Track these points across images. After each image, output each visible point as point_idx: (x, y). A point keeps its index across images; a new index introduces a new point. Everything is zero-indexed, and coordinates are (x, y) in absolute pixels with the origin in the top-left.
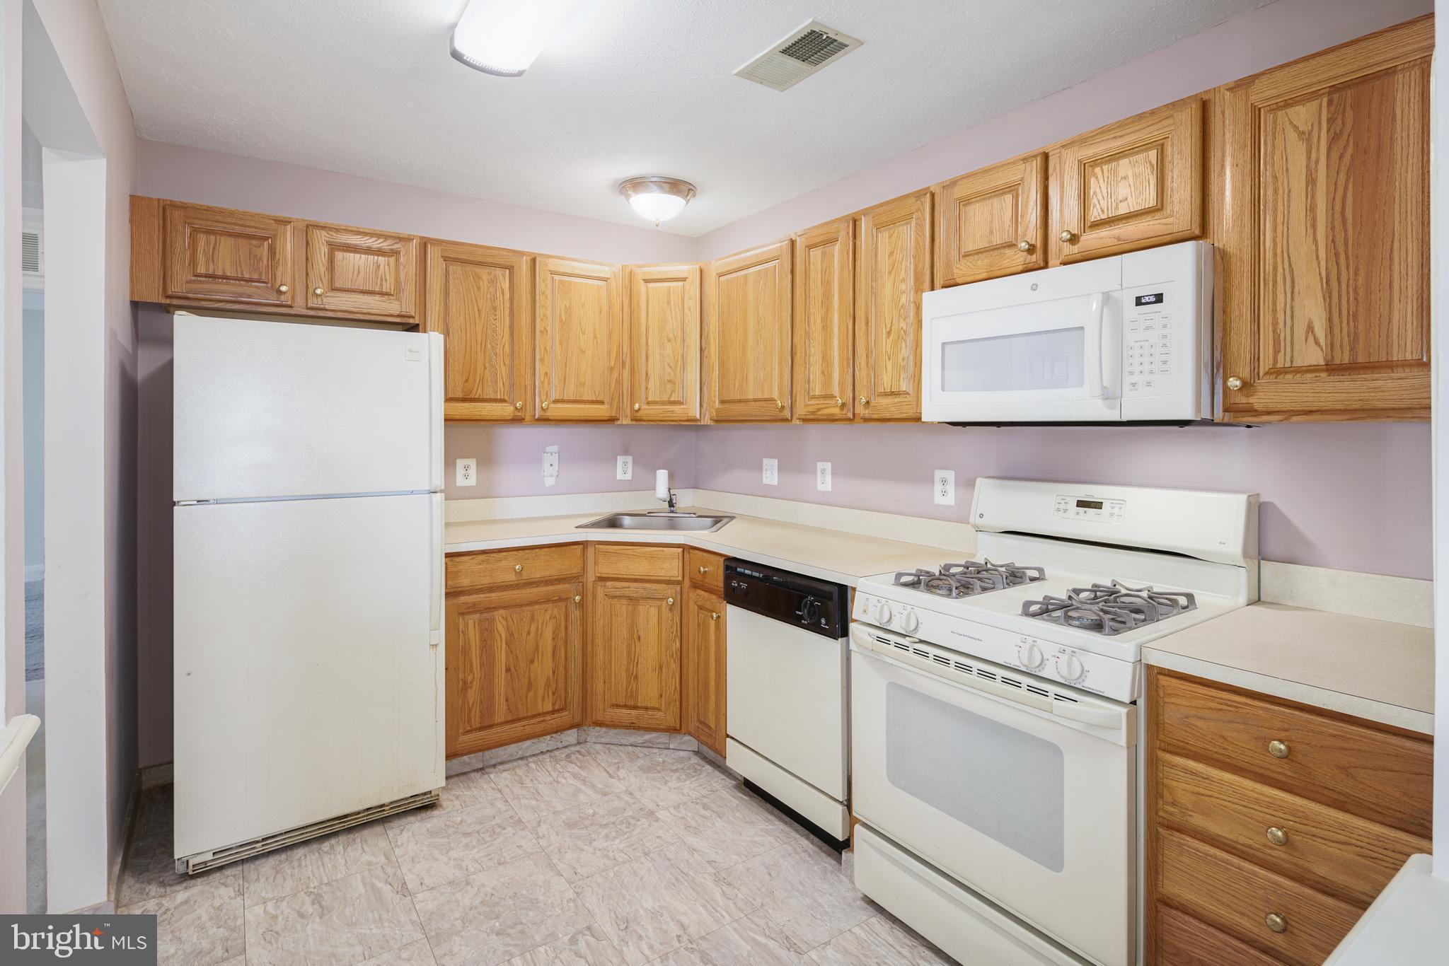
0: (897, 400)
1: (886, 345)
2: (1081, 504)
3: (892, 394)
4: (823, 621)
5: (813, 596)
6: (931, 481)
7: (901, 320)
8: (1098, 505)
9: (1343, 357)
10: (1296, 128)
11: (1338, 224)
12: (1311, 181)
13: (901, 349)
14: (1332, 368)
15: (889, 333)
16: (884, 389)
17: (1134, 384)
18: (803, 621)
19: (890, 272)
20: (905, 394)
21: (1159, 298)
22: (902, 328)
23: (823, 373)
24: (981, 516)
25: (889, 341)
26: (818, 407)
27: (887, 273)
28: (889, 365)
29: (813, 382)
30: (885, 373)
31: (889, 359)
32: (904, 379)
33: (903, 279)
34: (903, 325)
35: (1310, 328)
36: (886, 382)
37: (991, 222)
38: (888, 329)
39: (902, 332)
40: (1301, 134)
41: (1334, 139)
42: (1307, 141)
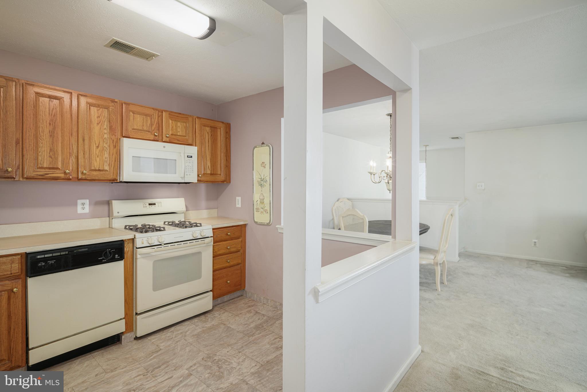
0: (101, 173)
1: (95, 151)
2: (150, 204)
3: (99, 170)
4: (117, 256)
5: (109, 248)
6: (76, 205)
7: (105, 143)
8: (155, 204)
10: (207, 131)
11: (212, 150)
12: (209, 141)
13: (104, 154)
14: (211, 174)
15: (98, 147)
16: (95, 168)
17: (187, 174)
18: (103, 261)
19: (98, 124)
20: (105, 171)
21: (191, 157)
22: (105, 146)
23: (50, 157)
24: (118, 213)
25: (98, 151)
26: (46, 173)
27: (96, 123)
28: (98, 159)
29: (41, 160)
30: (95, 162)
31: (98, 157)
32: (106, 166)
33: (105, 128)
34: (105, 145)
35: (209, 167)
36: (96, 165)
37: (143, 123)
38: (97, 145)
39: (105, 148)
40: (207, 132)
41: (211, 135)
42: (208, 134)
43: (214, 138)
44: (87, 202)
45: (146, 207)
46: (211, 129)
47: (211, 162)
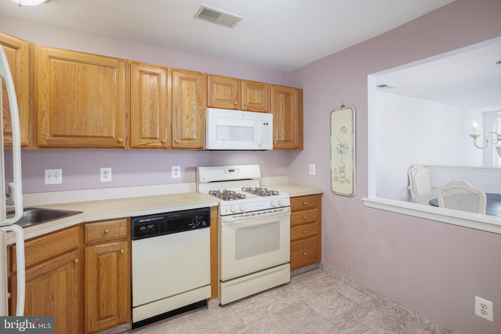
0: (191, 141)
1: (186, 121)
2: (230, 171)
3: (189, 139)
4: (204, 223)
5: (198, 215)
6: (170, 170)
7: (193, 114)
8: (234, 171)
9: (286, 140)
11: (285, 116)
12: (283, 108)
13: (193, 124)
14: (285, 141)
15: (188, 118)
16: (185, 137)
17: (263, 142)
18: (193, 227)
19: (188, 96)
20: (194, 140)
21: (267, 124)
22: (193, 117)
23: (151, 128)
24: (204, 178)
25: (188, 121)
26: (147, 142)
27: (186, 96)
28: (188, 129)
29: (144, 131)
30: (185, 131)
31: (188, 127)
32: (194, 135)
33: (194, 100)
34: (193, 115)
35: (283, 134)
36: (186, 134)
37: (225, 93)
38: (187, 116)
39: (193, 118)
40: (281, 99)
41: (285, 102)
42: (282, 101)
43: (287, 104)
44: (179, 168)
45: (227, 173)
46: (285, 95)
47: (285, 129)
